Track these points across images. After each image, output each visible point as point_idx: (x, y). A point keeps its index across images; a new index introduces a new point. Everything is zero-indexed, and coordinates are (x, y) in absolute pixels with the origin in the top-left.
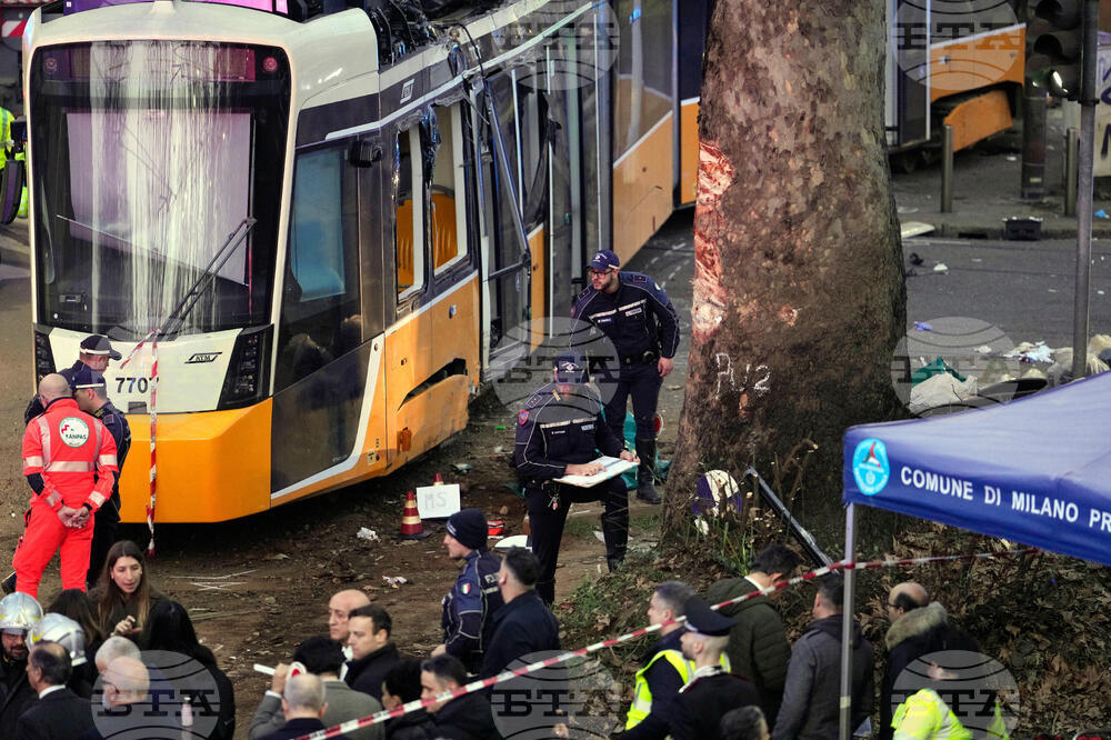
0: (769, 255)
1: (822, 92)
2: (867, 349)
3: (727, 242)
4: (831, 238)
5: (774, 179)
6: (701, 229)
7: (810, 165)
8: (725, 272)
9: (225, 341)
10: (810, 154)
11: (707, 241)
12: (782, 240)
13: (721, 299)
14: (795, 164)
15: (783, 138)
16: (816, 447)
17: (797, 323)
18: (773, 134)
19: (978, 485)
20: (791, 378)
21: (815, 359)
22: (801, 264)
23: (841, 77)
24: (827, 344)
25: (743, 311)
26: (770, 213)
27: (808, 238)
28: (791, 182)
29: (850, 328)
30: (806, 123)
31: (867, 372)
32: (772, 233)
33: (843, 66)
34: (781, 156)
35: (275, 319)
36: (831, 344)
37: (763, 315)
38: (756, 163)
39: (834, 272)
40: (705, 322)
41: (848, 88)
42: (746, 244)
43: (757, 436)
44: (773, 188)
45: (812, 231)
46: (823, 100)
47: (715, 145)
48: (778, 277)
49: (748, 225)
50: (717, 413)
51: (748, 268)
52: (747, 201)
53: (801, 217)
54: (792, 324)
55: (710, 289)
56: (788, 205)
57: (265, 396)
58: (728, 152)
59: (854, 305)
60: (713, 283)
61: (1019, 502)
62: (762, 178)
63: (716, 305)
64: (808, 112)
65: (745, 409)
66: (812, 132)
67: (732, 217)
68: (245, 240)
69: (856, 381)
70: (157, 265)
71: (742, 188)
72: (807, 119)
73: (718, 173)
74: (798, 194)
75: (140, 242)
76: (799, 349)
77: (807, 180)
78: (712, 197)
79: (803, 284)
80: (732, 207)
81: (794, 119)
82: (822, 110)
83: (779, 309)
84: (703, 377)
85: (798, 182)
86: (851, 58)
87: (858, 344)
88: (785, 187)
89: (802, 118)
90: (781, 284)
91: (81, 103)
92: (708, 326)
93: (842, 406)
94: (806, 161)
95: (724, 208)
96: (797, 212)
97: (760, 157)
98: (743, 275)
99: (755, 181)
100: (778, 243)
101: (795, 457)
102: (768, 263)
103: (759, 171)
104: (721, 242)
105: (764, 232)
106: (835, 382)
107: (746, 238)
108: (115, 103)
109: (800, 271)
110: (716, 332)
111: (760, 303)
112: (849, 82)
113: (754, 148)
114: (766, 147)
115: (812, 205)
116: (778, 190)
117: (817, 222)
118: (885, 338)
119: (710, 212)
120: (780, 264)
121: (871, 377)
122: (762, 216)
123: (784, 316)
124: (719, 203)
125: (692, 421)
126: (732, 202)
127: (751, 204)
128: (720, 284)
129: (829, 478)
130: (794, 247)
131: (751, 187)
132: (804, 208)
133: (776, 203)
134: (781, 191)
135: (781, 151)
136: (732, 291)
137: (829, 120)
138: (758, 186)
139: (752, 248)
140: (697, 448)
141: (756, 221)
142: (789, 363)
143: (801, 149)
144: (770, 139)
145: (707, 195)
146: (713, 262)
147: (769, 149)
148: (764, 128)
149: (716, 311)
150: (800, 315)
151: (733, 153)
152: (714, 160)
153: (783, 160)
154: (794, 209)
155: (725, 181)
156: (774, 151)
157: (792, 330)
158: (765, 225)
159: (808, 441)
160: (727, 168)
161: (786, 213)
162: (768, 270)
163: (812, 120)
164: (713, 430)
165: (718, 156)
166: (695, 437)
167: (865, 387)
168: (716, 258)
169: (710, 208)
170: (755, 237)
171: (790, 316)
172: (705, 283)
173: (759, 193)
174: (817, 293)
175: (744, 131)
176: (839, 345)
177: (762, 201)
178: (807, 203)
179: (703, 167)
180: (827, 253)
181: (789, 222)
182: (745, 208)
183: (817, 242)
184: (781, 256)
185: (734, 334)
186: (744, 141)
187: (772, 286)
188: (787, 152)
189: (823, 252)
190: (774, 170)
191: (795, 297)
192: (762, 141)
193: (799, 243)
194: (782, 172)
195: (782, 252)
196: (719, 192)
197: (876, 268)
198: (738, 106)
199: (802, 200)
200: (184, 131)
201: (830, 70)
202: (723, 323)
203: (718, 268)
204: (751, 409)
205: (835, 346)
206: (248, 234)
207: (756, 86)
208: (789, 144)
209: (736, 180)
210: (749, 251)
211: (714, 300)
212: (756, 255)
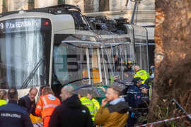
0: (176, 38)
3: (164, 36)
5: (177, 16)
8: (164, 45)
10: (187, 9)
11: (158, 37)
14: (183, 12)
15: (179, 4)
17: (185, 58)
18: (177, 3)
22: (186, 41)
25: (169, 55)
26: (176, 26)
27: (188, 33)
28: (182, 17)
32: (177, 32)
37: (175, 56)
42: (169, 36)
44: (177, 19)
45: (189, 31)
47: (160, 10)
48: (179, 45)
49: (170, 30)
50: (163, 85)
51: (170, 43)
53: (185, 27)
55: (160, 50)
58: (163, 11)
60: (160, 48)
65: (171, 83)
67: (165, 29)
71: (168, 20)
73: (161, 17)
74: (184, 20)
76: (186, 65)
77: (187, 16)
80: (165, 26)
83: (180, 54)
85: (184, 17)
90: (180, 47)
92: (159, 61)
94: (186, 11)
95: (163, 27)
97: (173, 11)
100: (179, 35)
102: (176, 41)
103: (173, 15)
104: (162, 36)
105: (175, 32)
107: (170, 34)
109: (186, 43)
110: (161, 62)
111: (174, 52)
113: (171, 8)
115: (188, 24)
117: (190, 28)
120: (180, 41)
122: (174, 28)
123: (181, 56)
124: (162, 25)
125: (155, 90)
126: (165, 24)
127: (170, 24)
128: (163, 48)
130: (184, 36)
132: (186, 25)
134: (179, 20)
135: (179, 8)
136: (166, 50)
138: (172, 19)
141: (172, 29)
143: (185, 7)
144: (176, 5)
145: (158, 24)
146: (160, 43)
147: (175, 8)
148: (174, 2)
149: (162, 56)
150: (186, 55)
151: (165, 10)
152: (160, 14)
153: (180, 11)
154: (183, 25)
155: (163, 19)
156: (177, 8)
157: (183, 60)
158: (175, 30)
160: (163, 15)
161: (181, 26)
164: (161, 91)
165: (161, 12)
168: (161, 41)
169: (159, 27)
171: (183, 56)
172: (158, 49)
173: (173, 21)
175: (168, 4)
177: (174, 23)
179: (157, 17)
181: (182, 29)
182: (169, 26)
183: (190, 34)
184: (180, 39)
185: (167, 62)
186: (168, 7)
188: (181, 8)
190: (177, 14)
191: (184, 50)
192: (173, 6)
194: (179, 14)
195: (180, 37)
196: (161, 22)
199: (185, 22)
202: (163, 59)
203: (162, 44)
208: (182, 6)
209: (166, 18)
210: (171, 37)
211: (161, 53)
212: (173, 39)
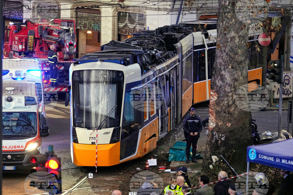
0: (225, 113)
1: (236, 80)
2: (244, 132)
3: (216, 110)
4: (237, 109)
5: (226, 97)
6: (211, 107)
7: (233, 94)
8: (216, 116)
9: (111, 130)
10: (233, 93)
11: (212, 110)
12: (228, 109)
13: (215, 121)
14: (230, 94)
15: (228, 89)
16: (234, 151)
17: (230, 126)
18: (226, 88)
19: (275, 158)
20: (229, 137)
21: (234, 133)
22: (231, 114)
23: (240, 77)
24: (236, 130)
25: (220, 124)
26: (225, 104)
27: (233, 109)
28: (229, 98)
29: (241, 127)
30: (232, 86)
31: (244, 136)
32: (226, 108)
33: (240, 75)
34: (227, 93)
35: (121, 125)
36: (237, 130)
37: (224, 125)
38: (222, 94)
39: (238, 116)
40: (212, 126)
41: (241, 79)
42: (220, 110)
43: (222, 149)
44: (226, 99)
45: (233, 108)
46: (236, 82)
47: (214, 91)
48: (227, 117)
49: (220, 107)
50: (214, 144)
51: (221, 115)
52: (220, 102)
53: (231, 105)
54: (229, 126)
55: (213, 119)
56: (229, 102)
57: (119, 141)
58: (216, 92)
59: (242, 123)
60: (213, 118)
61: (283, 161)
62: (223, 97)
63: (214, 123)
64: (233, 84)
65: (220, 143)
66: (234, 88)
67: (217, 105)
68: (115, 110)
69: (242, 138)
70: (97, 115)
71: (219, 99)
72: (233, 85)
73: (215, 96)
74: (231, 100)
75: (93, 110)
76: (231, 132)
77: (233, 98)
78: (213, 101)
79: (231, 118)
80: (217, 103)
81: (230, 85)
82: (236, 84)
83: (227, 123)
84: (211, 137)
85: (231, 98)
86: (242, 73)
87: (243, 130)
88: (228, 99)
89: (232, 85)
90: (227, 118)
91: (82, 82)
92: (212, 127)
93: (239, 143)
94: (232, 94)
95: (216, 103)
96: (230, 104)
97: (223, 93)
98: (219, 117)
99: (222, 98)
100: (227, 110)
101: (230, 153)
102: (224, 114)
103: (223, 96)
104: (215, 110)
105: (224, 108)
106: (238, 138)
107: (220, 109)
108: (88, 82)
109: (231, 116)
110: (214, 128)
111: (223, 122)
112: (241, 78)
113: (222, 91)
114: (224, 91)
116: (227, 99)
117: (235, 106)
118: (248, 129)
119: (213, 104)
120: (227, 115)
121: (245, 137)
122: (223, 105)
123: (228, 125)
124: (215, 102)
125: (209, 146)
126: (217, 102)
127: (221, 102)
128: (215, 118)
129: (237, 157)
130: (230, 111)
131: (221, 99)
132: (232, 103)
133: (226, 102)
134: (227, 100)
135: (227, 92)
136: (217, 120)
137: (237, 86)
138: (223, 99)
139: (221, 111)
140: (210, 151)
141: (222, 106)
142: (229, 134)
143: (231, 91)
144: (225, 89)
145: (212, 101)
146: (213, 114)
147: (225, 91)
148: (224, 87)
149: (214, 124)
150: (231, 125)
151: (218, 92)
152: (214, 94)
153: (228, 94)
154: (230, 103)
155: (216, 98)
156: (226, 92)
157: (229, 127)
158: (224, 107)
159: (233, 150)
160: (216, 95)
161: (228, 104)
162: (225, 115)
163: (234, 86)
164: (213, 148)
165: (215, 93)
166: (209, 149)
167: (244, 139)
168: (214, 113)
169: (213, 103)
170: (222, 109)
172: (212, 118)
173: (223, 100)
174: (234, 120)
175: (220, 88)
176: (239, 131)
177: (224, 102)
178: (233, 102)
179: (211, 95)
180: (236, 112)
181: (229, 106)
182: (220, 103)
183: (234, 110)
184: (227, 113)
185: (218, 129)
186: (220, 90)
187: (225, 119)
188: (229, 92)
189: (235, 112)
190: (226, 96)
191: (230, 121)
192: (224, 90)
193: (231, 110)
194: (228, 96)
195: (227, 112)
196: (215, 100)
197: (246, 115)
198: (219, 83)
199: (231, 102)
200: (102, 88)
201: (237, 76)
202: (215, 126)
203: (214, 115)
204: (221, 144)
205: (238, 131)
206: (116, 109)
207: (223, 79)
208: (229, 90)
209: (218, 98)
210: (221, 112)
211: (214, 122)
212: (222, 113)
